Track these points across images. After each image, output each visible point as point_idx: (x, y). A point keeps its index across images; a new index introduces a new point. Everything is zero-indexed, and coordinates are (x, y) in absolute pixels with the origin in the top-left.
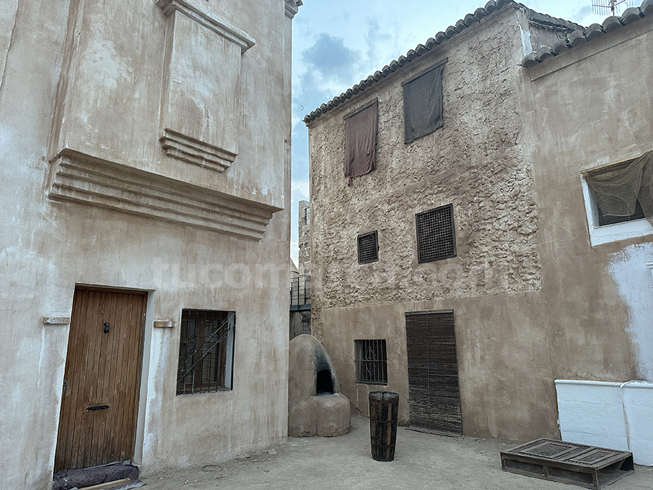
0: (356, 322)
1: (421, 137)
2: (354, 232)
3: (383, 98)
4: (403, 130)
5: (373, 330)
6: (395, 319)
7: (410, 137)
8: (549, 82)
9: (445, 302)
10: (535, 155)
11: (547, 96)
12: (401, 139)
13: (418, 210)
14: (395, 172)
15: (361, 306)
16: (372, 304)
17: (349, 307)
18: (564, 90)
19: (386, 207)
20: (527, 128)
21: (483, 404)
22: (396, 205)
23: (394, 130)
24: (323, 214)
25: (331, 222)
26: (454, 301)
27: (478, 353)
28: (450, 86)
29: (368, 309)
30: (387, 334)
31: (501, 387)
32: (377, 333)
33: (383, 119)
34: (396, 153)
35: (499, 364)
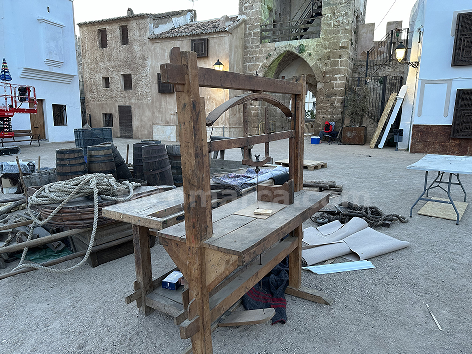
0: (103, 108)
2: (101, 76)
3: (110, 28)
5: (108, 110)
6: (115, 108)
9: (129, 104)
10: (151, 65)
11: (154, 49)
13: (122, 73)
14: (115, 58)
15: (104, 102)
17: (100, 102)
19: (112, 70)
20: (150, 57)
22: (115, 69)
24: (88, 66)
25: (92, 70)
26: (131, 103)
28: (130, 34)
29: (107, 103)
30: (113, 112)
32: (110, 112)
33: (110, 36)
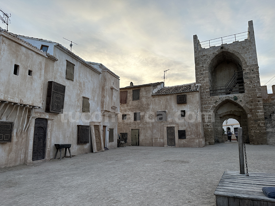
1: (136, 100)
3: (129, 91)
4: (132, 98)
6: (129, 129)
7: (134, 99)
8: (155, 98)
9: (138, 127)
10: (152, 108)
12: (132, 99)
13: (134, 112)
14: (130, 105)
15: (122, 127)
16: (125, 127)
17: (120, 127)
18: (156, 100)
19: (128, 110)
20: (151, 104)
21: (143, 142)
22: (130, 110)
23: (130, 97)
26: (140, 127)
27: (143, 134)
28: (141, 94)
30: (128, 132)
31: (145, 139)
32: (126, 132)
33: (128, 95)
34: (131, 101)
35: (145, 136)
